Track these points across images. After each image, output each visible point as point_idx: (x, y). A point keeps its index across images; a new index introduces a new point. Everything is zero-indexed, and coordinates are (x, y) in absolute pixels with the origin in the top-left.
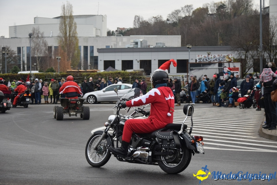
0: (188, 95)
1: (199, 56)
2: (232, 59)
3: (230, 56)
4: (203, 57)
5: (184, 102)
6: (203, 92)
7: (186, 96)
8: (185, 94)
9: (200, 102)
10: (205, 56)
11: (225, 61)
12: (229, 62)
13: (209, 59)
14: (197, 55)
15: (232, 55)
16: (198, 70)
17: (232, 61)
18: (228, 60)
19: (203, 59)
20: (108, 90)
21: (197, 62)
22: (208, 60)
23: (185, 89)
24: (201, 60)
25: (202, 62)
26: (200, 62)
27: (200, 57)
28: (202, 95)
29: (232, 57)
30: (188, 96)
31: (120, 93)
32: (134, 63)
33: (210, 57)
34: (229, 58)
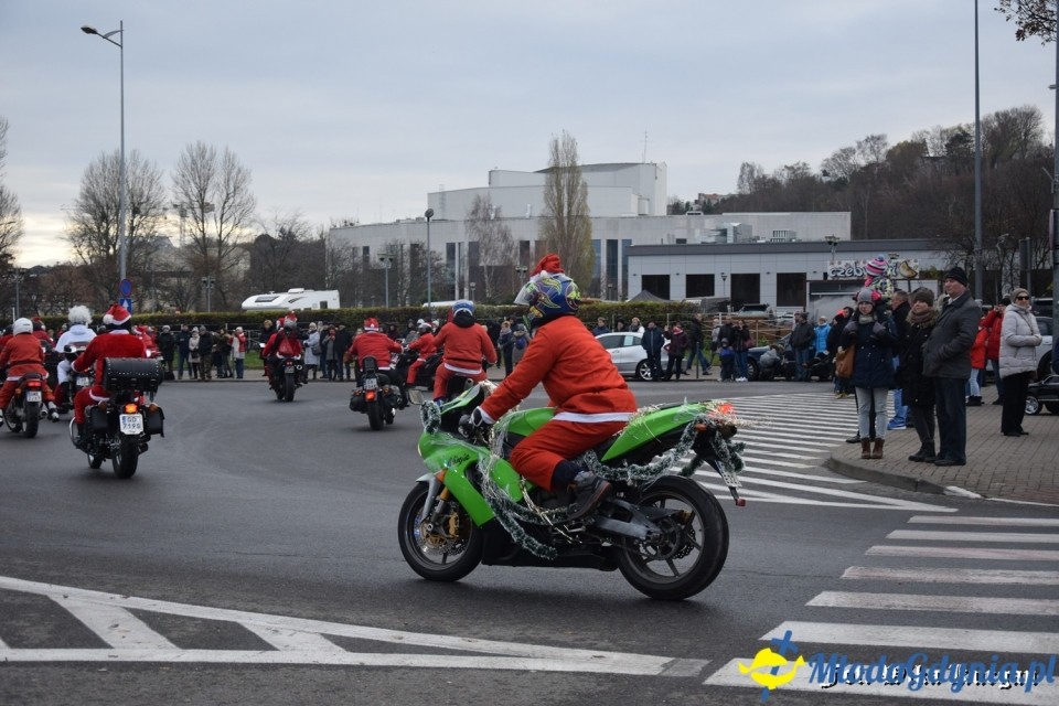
0: (785, 361)
1: (832, 264)
2: (917, 271)
3: (912, 265)
4: (843, 265)
5: (776, 378)
6: (821, 355)
7: (782, 364)
8: (779, 358)
9: (813, 378)
10: (847, 264)
11: (899, 277)
12: (910, 279)
13: (858, 271)
14: (828, 262)
15: (916, 261)
16: (830, 298)
17: (917, 277)
18: (907, 273)
19: (843, 271)
21: (829, 278)
22: (855, 273)
23: (780, 345)
24: (839, 274)
25: (840, 279)
26: (836, 279)
27: (837, 266)
28: (817, 361)
29: (916, 267)
30: (784, 364)
31: (621, 357)
32: (718, 281)
33: (861, 265)
34: (909, 269)
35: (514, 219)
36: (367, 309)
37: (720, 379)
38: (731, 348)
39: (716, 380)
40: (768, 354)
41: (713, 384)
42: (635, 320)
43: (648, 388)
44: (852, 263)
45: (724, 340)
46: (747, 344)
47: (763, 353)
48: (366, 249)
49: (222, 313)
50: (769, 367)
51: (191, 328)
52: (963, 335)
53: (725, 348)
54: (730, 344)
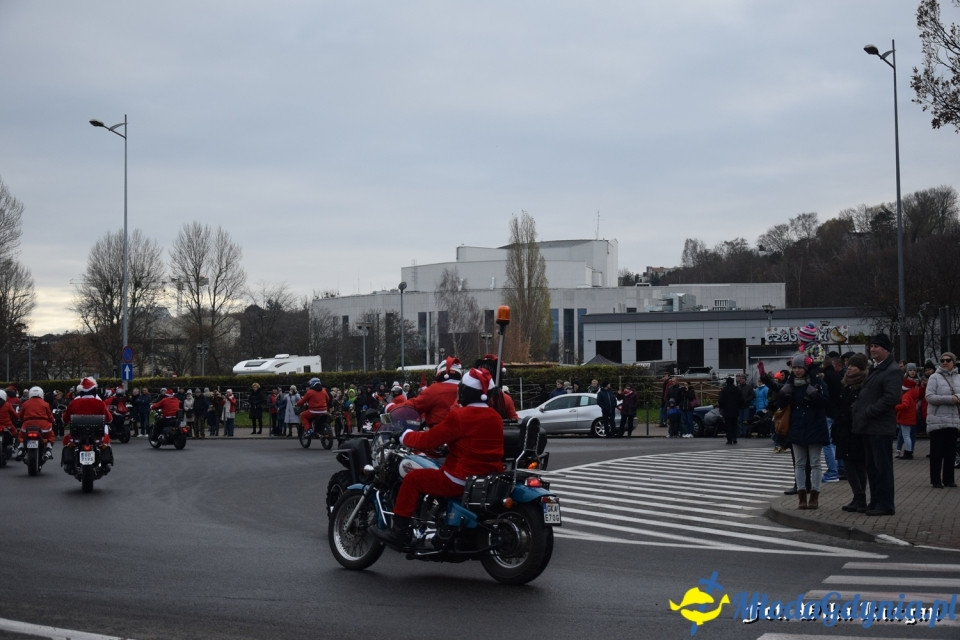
1: (769, 330)
2: (847, 336)
3: (842, 331)
4: (778, 332)
6: (761, 413)
9: (753, 434)
10: (783, 331)
11: (831, 342)
12: (840, 343)
13: (792, 337)
14: (766, 329)
15: (845, 328)
17: (847, 342)
18: (837, 339)
19: (779, 337)
20: (549, 408)
21: (767, 343)
22: (790, 338)
24: (775, 340)
25: (777, 344)
26: (772, 344)
27: (773, 332)
28: (757, 419)
29: (846, 332)
31: (578, 416)
32: (665, 346)
33: (796, 331)
34: (839, 334)
35: (479, 290)
36: (345, 373)
37: (668, 436)
38: (678, 407)
40: (712, 413)
41: (662, 440)
42: (595, 382)
43: (602, 445)
44: (787, 329)
45: (671, 400)
46: (693, 403)
47: (707, 411)
48: (346, 319)
49: (214, 377)
50: (713, 424)
51: (186, 390)
52: (888, 395)
53: (672, 407)
54: (677, 403)
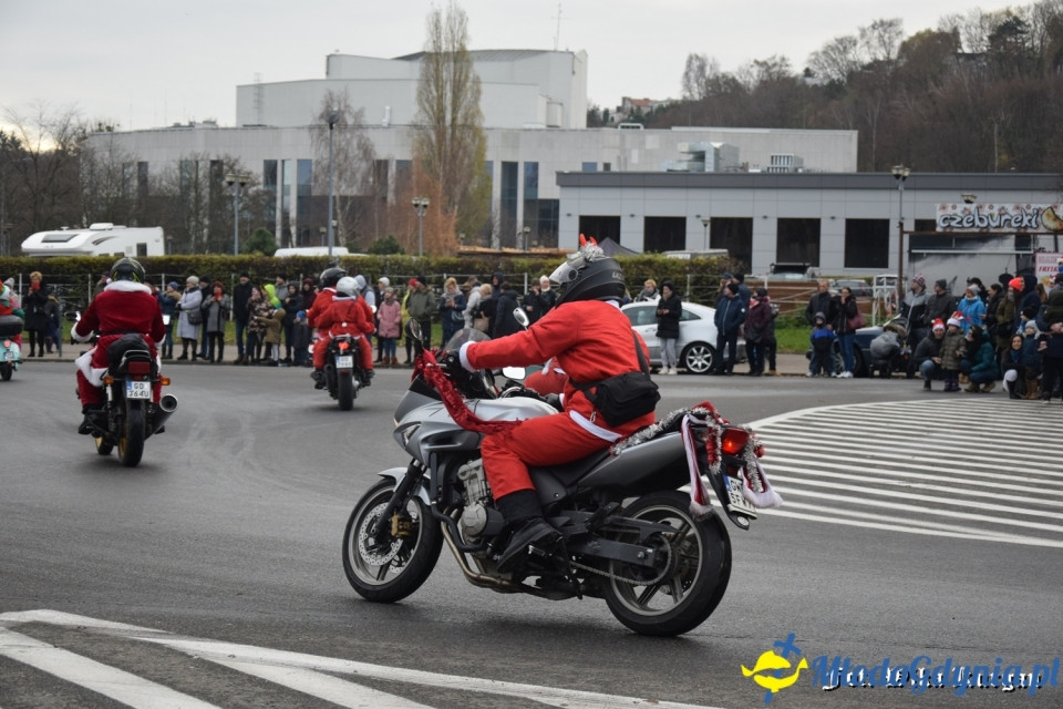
0: (906, 349)
1: (944, 208)
3: (1061, 213)
4: (959, 211)
5: (894, 374)
7: (902, 353)
8: (898, 345)
10: (965, 209)
11: (1042, 230)
12: (1056, 233)
13: (981, 220)
14: (938, 206)
16: (939, 258)
18: (1053, 225)
19: (959, 219)
21: (939, 229)
22: (977, 222)
23: (899, 326)
24: (953, 223)
25: (955, 230)
26: (948, 230)
27: (950, 211)
30: (906, 354)
33: (986, 211)
34: (1057, 218)
37: (809, 374)
38: (829, 327)
39: (803, 375)
40: (883, 340)
42: (650, 283)
44: (973, 207)
46: (853, 323)
47: (873, 336)
50: (884, 357)
53: (820, 326)
54: (828, 319)
